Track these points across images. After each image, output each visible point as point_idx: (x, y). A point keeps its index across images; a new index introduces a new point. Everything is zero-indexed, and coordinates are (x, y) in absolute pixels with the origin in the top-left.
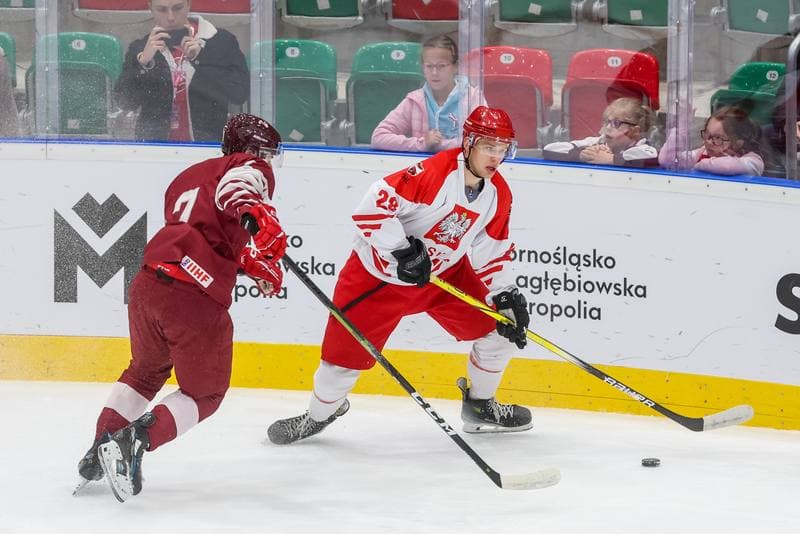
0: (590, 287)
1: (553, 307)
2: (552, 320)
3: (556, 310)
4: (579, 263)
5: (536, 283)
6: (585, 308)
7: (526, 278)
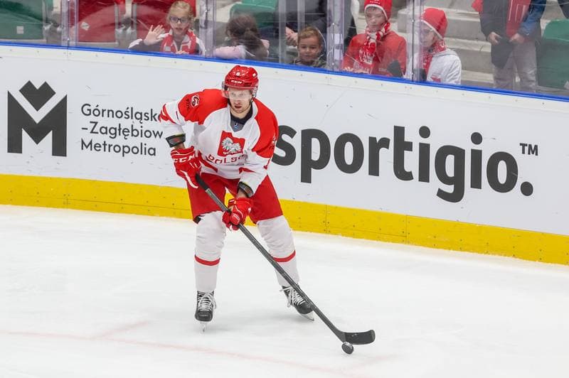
0: (149, 134)
1: (124, 147)
2: (123, 156)
3: (126, 149)
4: (141, 118)
5: (113, 131)
6: (145, 148)
7: (106, 128)
